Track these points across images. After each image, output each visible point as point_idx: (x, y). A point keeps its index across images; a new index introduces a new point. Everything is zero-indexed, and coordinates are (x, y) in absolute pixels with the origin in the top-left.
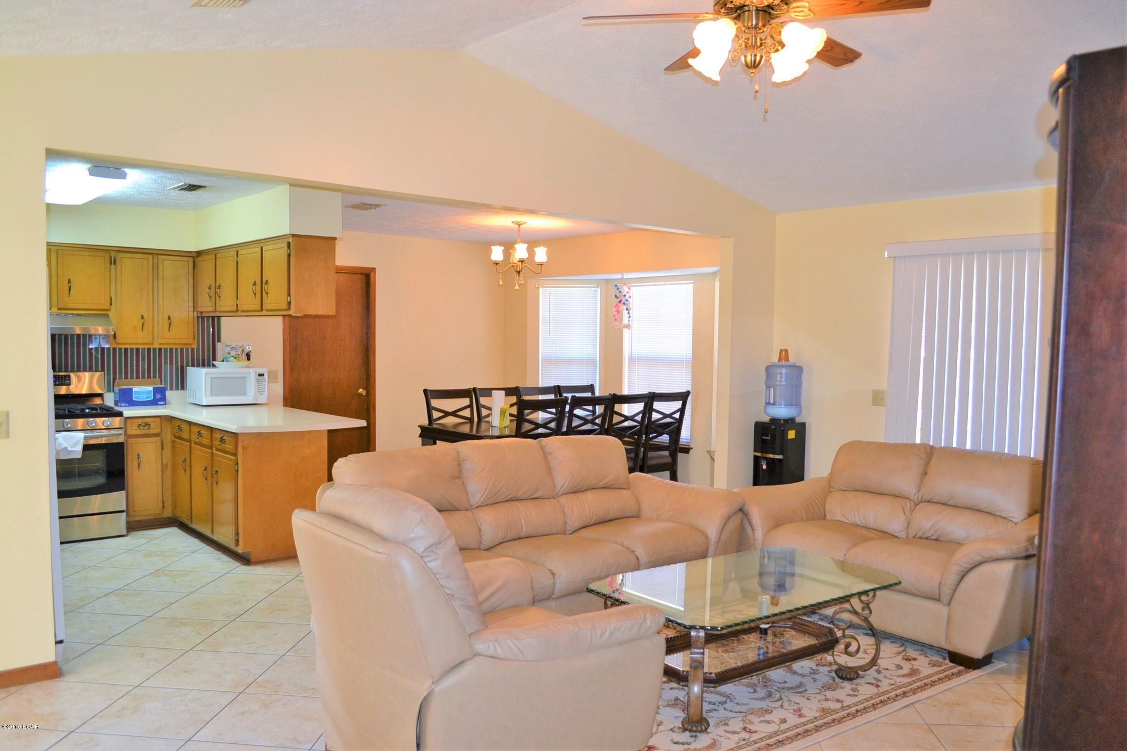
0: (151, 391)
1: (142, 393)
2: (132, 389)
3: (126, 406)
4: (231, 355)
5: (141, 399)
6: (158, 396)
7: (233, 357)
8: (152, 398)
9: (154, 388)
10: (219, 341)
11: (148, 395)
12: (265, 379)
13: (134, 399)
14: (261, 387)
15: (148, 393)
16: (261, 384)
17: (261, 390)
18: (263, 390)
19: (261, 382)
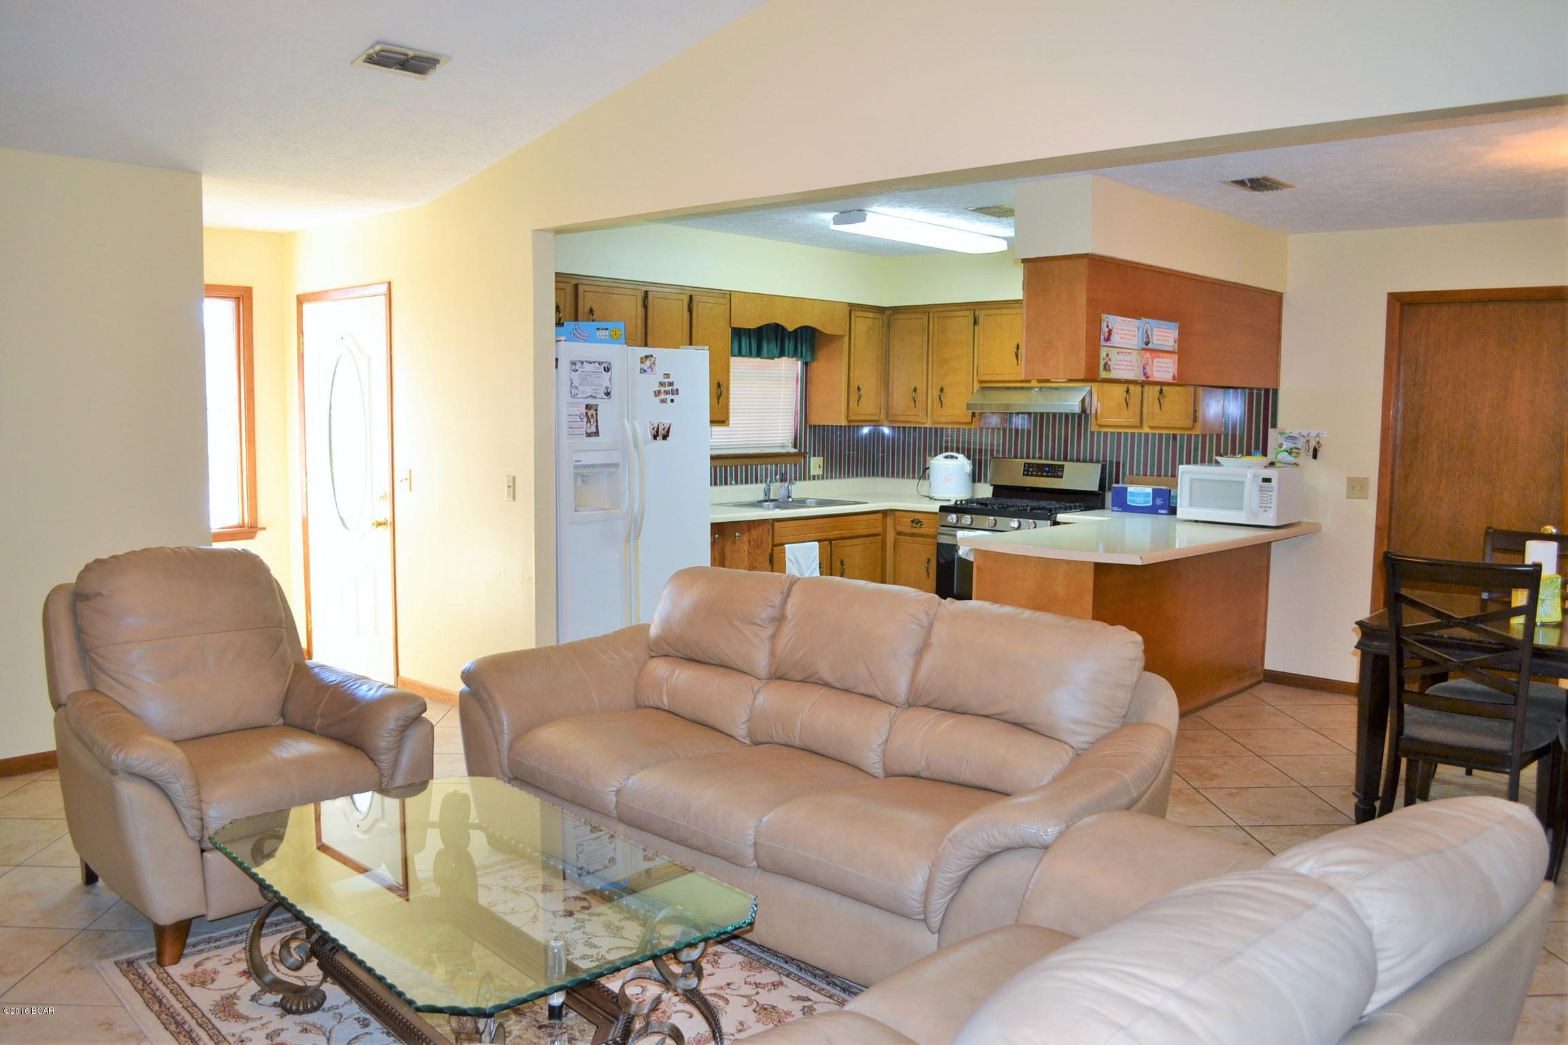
0: (1149, 493)
1: (1139, 494)
2: (1126, 489)
3: (1118, 511)
4: (1283, 449)
5: (1140, 504)
6: (1159, 502)
7: (1287, 451)
8: (1151, 504)
9: (1154, 490)
10: (1274, 426)
11: (1146, 499)
12: (1272, 487)
13: (1128, 503)
14: (1265, 499)
15: (1146, 497)
16: (1266, 495)
17: (1266, 505)
18: (1269, 505)
19: (1267, 491)
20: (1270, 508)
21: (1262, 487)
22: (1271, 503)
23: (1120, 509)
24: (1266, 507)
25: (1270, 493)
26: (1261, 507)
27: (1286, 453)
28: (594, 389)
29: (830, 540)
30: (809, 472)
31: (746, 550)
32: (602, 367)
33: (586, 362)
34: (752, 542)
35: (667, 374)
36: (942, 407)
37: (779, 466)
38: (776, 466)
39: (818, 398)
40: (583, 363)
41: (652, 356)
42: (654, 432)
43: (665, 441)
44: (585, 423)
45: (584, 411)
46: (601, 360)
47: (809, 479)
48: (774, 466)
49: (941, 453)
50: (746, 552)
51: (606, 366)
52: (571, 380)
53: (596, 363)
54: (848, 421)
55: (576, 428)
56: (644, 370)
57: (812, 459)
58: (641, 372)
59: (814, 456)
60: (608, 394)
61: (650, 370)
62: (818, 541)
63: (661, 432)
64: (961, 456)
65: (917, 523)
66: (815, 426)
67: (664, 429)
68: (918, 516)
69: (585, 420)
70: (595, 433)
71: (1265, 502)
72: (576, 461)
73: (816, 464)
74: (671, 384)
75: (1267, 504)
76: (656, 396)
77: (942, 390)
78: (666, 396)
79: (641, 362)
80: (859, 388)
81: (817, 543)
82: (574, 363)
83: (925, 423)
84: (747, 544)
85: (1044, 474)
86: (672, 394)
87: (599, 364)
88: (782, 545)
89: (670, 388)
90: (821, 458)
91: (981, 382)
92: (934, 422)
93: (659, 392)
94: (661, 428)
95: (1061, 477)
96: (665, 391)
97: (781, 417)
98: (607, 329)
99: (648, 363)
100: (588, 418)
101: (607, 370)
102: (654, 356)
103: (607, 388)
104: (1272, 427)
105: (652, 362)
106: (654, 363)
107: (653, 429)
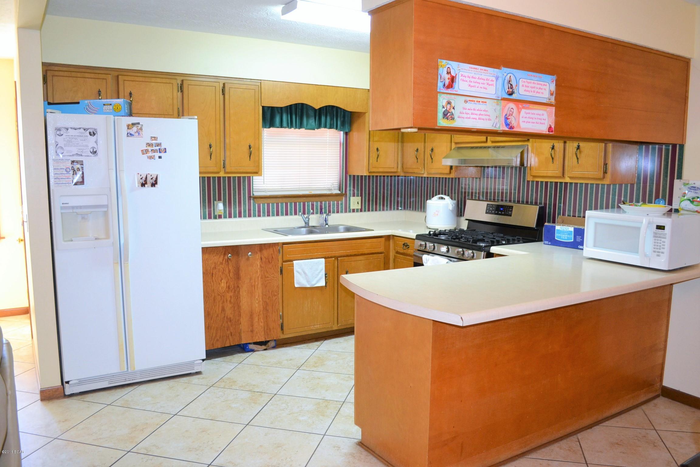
0: (572, 231)
1: (563, 232)
2: (555, 226)
4: (685, 198)
5: (563, 239)
6: (578, 239)
7: (689, 200)
8: (573, 241)
9: (575, 229)
10: (680, 177)
11: (569, 236)
12: (666, 234)
13: (556, 238)
14: (659, 244)
15: (569, 234)
16: (659, 241)
17: (658, 250)
18: (662, 250)
19: (660, 237)
20: (663, 253)
21: (656, 234)
22: (664, 248)
23: (550, 243)
24: (659, 252)
25: (663, 240)
26: (654, 252)
27: (689, 202)
28: (79, 149)
29: (337, 258)
30: (349, 207)
31: (259, 265)
32: (88, 132)
33: (71, 128)
34: (264, 259)
35: (154, 137)
36: (432, 162)
37: (323, 202)
38: (321, 203)
39: (354, 156)
40: (67, 129)
41: (139, 123)
42: (142, 181)
43: (153, 188)
44: (71, 175)
45: (69, 165)
46: (86, 127)
47: (350, 212)
48: (319, 203)
49: (436, 195)
50: (259, 266)
51: (92, 131)
52: (56, 142)
53: (81, 129)
54: (369, 172)
55: (62, 179)
56: (131, 134)
57: (352, 198)
58: (128, 136)
59: (354, 196)
60: (95, 153)
61: (137, 134)
62: (325, 258)
63: (149, 181)
64: (447, 198)
65: (406, 246)
66: (354, 176)
67: (152, 179)
68: (407, 241)
69: (71, 172)
70: (81, 182)
71: (658, 247)
72: (63, 204)
73: (355, 202)
74: (159, 145)
75: (660, 249)
76: (143, 154)
77: (432, 150)
78: (154, 154)
79: (128, 128)
80: (377, 149)
81: (323, 260)
82: (59, 130)
83: (423, 174)
84: (259, 261)
85: (500, 212)
86: (160, 152)
87: (84, 130)
88: (292, 261)
89: (157, 148)
90: (360, 198)
91: (456, 143)
92: (428, 174)
93: (147, 151)
94: (149, 178)
95: (511, 216)
96: (152, 150)
97: (327, 170)
98: (111, 105)
99: (135, 129)
100: (74, 171)
101: (93, 134)
102: (140, 124)
103: (93, 148)
104: (678, 179)
105: (139, 128)
106: (141, 129)
107: (141, 179)
